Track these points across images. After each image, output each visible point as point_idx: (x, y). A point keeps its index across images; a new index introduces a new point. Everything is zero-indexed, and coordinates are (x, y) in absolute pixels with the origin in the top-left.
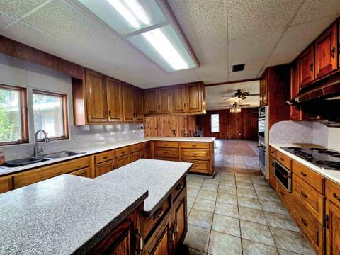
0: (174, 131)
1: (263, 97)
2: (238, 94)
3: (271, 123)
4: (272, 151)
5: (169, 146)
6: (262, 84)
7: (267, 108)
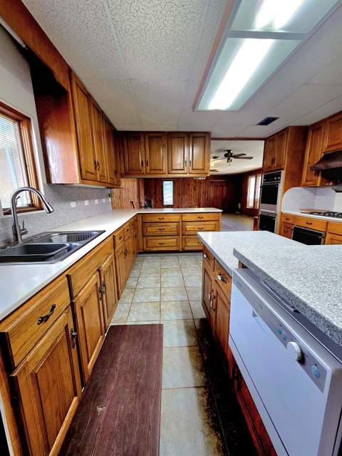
0: (132, 202)
1: (273, 160)
2: (229, 155)
3: (285, 190)
4: (287, 217)
5: (166, 220)
6: (271, 145)
7: (283, 173)
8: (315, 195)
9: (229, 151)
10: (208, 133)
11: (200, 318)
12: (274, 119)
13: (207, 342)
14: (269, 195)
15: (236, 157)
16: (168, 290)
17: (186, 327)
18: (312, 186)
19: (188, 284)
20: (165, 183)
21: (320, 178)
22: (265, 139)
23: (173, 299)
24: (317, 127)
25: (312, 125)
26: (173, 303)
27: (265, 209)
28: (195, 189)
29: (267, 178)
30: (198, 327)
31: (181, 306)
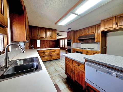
1: (69, 37)
2: (58, 35)
3: (73, 43)
4: (74, 49)
5: (45, 52)
6: (68, 34)
7: (72, 40)
8: (78, 44)
9: (58, 34)
10: (56, 30)
11: (65, 78)
12: (70, 29)
13: (71, 84)
14: (69, 44)
15: (60, 35)
16: (52, 73)
17: (63, 82)
18: (77, 43)
19: (57, 70)
20: (37, 41)
21: (79, 41)
22: (67, 32)
23: (55, 75)
24: (77, 31)
25: (76, 31)
26: (56, 76)
27: (69, 47)
28: (47, 43)
29: (68, 40)
30: (66, 81)
31: (59, 76)
